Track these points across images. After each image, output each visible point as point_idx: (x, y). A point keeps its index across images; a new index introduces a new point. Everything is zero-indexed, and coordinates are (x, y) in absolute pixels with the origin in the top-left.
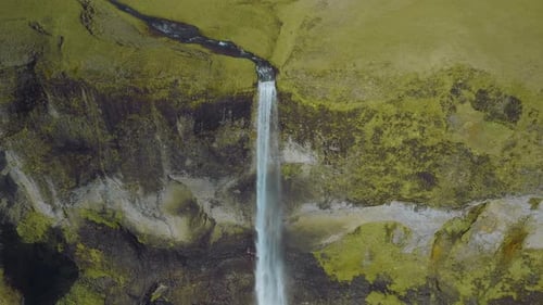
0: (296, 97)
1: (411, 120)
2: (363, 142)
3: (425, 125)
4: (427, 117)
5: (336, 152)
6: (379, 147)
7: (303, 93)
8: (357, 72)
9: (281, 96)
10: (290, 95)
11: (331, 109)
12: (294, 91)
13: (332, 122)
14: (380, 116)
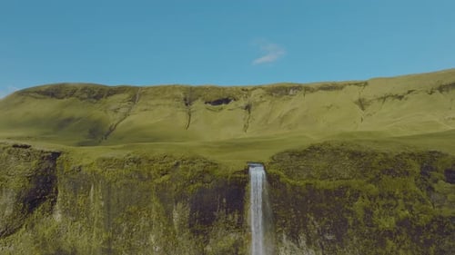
0: (284, 178)
1: (395, 199)
2: (357, 223)
3: (411, 203)
4: (409, 195)
5: (332, 241)
6: (374, 229)
7: (289, 175)
8: (333, 150)
9: (270, 179)
10: (278, 177)
11: (318, 187)
12: (282, 173)
13: (321, 202)
14: (365, 196)
